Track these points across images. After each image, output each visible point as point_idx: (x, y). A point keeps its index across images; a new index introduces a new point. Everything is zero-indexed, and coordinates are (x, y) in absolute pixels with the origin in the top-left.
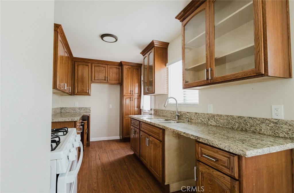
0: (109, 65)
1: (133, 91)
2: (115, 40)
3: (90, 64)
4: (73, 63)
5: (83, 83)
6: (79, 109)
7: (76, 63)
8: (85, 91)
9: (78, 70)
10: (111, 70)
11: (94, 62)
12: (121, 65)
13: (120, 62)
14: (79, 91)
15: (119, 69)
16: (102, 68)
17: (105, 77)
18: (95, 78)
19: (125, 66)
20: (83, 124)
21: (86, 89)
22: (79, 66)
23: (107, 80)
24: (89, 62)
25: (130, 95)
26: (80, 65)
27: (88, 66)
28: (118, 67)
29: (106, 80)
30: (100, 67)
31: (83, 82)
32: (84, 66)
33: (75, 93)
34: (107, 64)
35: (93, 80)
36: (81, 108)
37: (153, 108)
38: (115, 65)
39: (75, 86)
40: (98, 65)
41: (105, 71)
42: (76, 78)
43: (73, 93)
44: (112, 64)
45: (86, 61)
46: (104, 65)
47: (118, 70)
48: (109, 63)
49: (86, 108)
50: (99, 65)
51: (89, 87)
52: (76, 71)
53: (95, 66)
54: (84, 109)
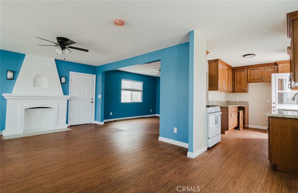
0: (263, 66)
3: (246, 70)
4: (233, 71)
6: (239, 102)
7: (235, 71)
8: (242, 89)
9: (237, 75)
10: (266, 71)
11: (249, 67)
12: (276, 64)
13: (274, 62)
14: (238, 90)
15: (275, 68)
16: (257, 70)
17: (260, 77)
18: (250, 79)
19: (281, 64)
20: (238, 112)
21: (243, 88)
22: (237, 72)
23: (262, 79)
24: (245, 68)
27: (245, 71)
28: (273, 66)
29: (260, 80)
30: (255, 70)
31: (240, 83)
32: (242, 72)
33: (235, 92)
34: (261, 67)
35: (249, 81)
36: (241, 102)
39: (235, 86)
40: (253, 69)
41: (259, 72)
42: (236, 81)
43: (234, 91)
44: (267, 65)
45: (242, 68)
46: (258, 68)
47: (273, 69)
49: (245, 102)
50: (254, 68)
51: (247, 87)
52: (236, 76)
53: (250, 70)
54: (243, 102)
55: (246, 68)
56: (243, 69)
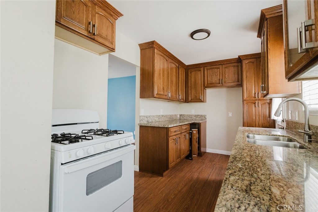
0: (224, 64)
1: (258, 93)
2: (206, 35)
3: (202, 69)
4: (187, 71)
5: (196, 89)
6: (195, 116)
7: (189, 70)
8: (198, 97)
10: (227, 70)
11: (207, 65)
12: (239, 60)
13: (238, 57)
14: (192, 98)
15: (238, 66)
16: (216, 70)
17: (219, 80)
18: (207, 82)
19: (246, 60)
20: (191, 131)
21: (199, 96)
22: (192, 73)
23: (222, 83)
25: (254, 99)
26: (193, 71)
27: (200, 71)
28: (236, 64)
29: (220, 84)
30: (214, 70)
32: (197, 71)
33: (189, 101)
34: (221, 64)
35: (206, 86)
37: (286, 118)
38: (232, 63)
39: (189, 93)
40: (210, 67)
41: (219, 73)
42: (190, 85)
43: (186, 101)
44: (228, 62)
46: (218, 66)
47: (236, 68)
48: (224, 62)
49: (201, 115)
50: (212, 67)
51: (204, 94)
53: (207, 70)
54: (199, 116)
55: (202, 67)
56: (199, 67)
